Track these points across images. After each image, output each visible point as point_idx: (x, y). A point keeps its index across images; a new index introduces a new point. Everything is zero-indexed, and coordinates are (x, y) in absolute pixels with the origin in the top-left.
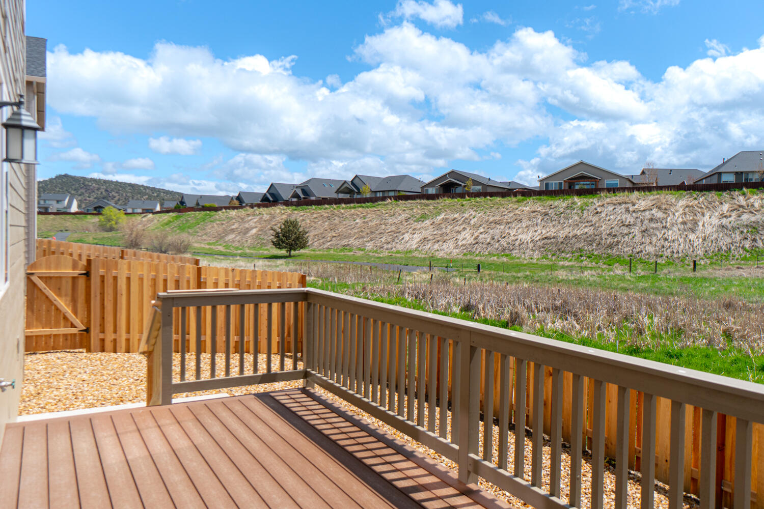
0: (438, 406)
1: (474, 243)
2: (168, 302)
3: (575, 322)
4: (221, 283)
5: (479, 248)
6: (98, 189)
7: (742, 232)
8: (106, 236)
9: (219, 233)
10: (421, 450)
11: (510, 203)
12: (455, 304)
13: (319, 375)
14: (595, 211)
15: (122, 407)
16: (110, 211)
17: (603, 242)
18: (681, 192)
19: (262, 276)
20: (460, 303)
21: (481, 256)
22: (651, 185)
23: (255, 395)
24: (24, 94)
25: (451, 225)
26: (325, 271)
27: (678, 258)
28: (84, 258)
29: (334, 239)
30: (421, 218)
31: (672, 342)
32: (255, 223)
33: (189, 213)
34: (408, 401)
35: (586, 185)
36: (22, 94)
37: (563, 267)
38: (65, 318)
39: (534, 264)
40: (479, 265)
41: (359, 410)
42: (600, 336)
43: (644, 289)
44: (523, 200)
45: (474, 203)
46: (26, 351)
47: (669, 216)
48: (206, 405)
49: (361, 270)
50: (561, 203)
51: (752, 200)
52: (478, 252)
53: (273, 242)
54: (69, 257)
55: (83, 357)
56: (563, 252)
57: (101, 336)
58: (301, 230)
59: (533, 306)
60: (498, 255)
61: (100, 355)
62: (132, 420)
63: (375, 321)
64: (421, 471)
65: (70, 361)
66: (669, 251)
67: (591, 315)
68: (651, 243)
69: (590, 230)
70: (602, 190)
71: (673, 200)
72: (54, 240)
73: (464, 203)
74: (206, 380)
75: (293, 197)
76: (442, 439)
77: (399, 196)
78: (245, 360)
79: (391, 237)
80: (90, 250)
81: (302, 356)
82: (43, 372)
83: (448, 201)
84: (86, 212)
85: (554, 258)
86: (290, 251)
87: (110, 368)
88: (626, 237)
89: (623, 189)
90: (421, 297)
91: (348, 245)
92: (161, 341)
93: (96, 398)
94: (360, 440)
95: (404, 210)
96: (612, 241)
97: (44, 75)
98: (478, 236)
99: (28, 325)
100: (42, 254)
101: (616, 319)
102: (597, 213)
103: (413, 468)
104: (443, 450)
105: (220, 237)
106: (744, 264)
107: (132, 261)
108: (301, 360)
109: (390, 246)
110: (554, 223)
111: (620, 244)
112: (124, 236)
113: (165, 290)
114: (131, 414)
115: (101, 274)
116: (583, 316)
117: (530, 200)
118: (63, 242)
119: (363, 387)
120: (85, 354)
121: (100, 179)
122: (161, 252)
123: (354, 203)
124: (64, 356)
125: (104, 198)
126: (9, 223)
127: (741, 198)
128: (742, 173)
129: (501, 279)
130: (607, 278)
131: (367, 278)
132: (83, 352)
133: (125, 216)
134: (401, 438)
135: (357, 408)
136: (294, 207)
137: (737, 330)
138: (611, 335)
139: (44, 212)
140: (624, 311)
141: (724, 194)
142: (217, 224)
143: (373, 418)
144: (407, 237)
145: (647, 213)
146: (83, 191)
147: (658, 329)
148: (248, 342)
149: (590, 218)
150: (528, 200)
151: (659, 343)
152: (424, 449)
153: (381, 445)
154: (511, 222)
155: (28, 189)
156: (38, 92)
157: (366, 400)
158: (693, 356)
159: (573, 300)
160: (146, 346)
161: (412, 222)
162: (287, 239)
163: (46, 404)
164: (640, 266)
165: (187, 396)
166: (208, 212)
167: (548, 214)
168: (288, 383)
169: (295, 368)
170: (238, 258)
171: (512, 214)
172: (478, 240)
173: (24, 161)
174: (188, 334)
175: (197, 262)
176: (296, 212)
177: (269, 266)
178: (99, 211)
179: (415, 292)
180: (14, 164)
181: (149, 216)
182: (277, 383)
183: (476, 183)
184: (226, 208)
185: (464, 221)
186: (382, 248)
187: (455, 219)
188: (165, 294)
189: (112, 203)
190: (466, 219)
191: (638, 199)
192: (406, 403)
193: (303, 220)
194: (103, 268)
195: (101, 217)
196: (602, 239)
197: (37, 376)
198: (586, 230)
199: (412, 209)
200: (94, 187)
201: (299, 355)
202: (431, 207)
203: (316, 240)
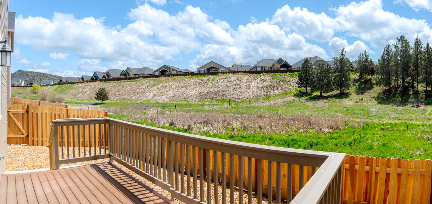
0: (162, 168)
1: (174, 96)
2: (56, 124)
3: (211, 127)
4: (76, 116)
5: (175, 98)
6: (31, 76)
7: (263, 89)
8: (34, 95)
9: (75, 94)
10: (156, 188)
11: (186, 78)
12: (167, 123)
13: (115, 156)
14: (217, 81)
15: (41, 170)
16: (35, 85)
17: (220, 94)
18: (245, 74)
19: (91, 112)
20: (169, 122)
21: (176, 101)
22: (236, 71)
23: (90, 165)
24: (7, 37)
25: (165, 88)
26: (116, 110)
27: (245, 99)
28: (26, 105)
29: (119, 95)
30: (153, 85)
31: (243, 132)
32: (89, 89)
33: (64, 85)
34: (150, 166)
35: (214, 71)
36: (6, 37)
37: (207, 105)
38: (20, 130)
39: (196, 104)
40: (176, 105)
41: (131, 171)
42: (220, 132)
43: (234, 112)
44: (192, 77)
45: (173, 79)
46: (8, 144)
47: (241, 83)
48: (72, 170)
49: (130, 109)
50: (205, 78)
51: (266, 77)
52: (175, 100)
53: (95, 97)
54: (21, 105)
55: (27, 148)
56: (206, 99)
57: (33, 139)
58: (106, 92)
59: (196, 122)
60: (183, 101)
61: (32, 147)
62: (45, 176)
63: (136, 132)
64: (156, 197)
65: (22, 149)
66: (242, 97)
67: (217, 124)
68: (236, 94)
69: (216, 89)
70: (219, 73)
71: (243, 77)
72: (16, 98)
73: (170, 79)
74: (72, 158)
75: (103, 77)
76: (164, 182)
77: (144, 76)
78: (86, 150)
79: (141, 94)
80: (28, 102)
81: (108, 148)
82: (13, 153)
83: (163, 78)
84: (27, 85)
85: (203, 101)
86: (102, 101)
87: (36, 153)
88: (228, 92)
89: (226, 72)
90: (154, 120)
91: (125, 98)
92: (54, 142)
93: (32, 166)
94: (132, 185)
95: (147, 82)
96: (223, 93)
97: (14, 29)
98: (175, 93)
99: (8, 133)
100: (12, 103)
101: (225, 125)
102: (218, 82)
103: (153, 196)
104: (165, 187)
105: (75, 95)
106: (265, 101)
107: (43, 107)
108: (108, 150)
109: (141, 98)
110: (203, 86)
111: (226, 95)
112: (40, 95)
113: (55, 119)
114: (45, 173)
115: (32, 112)
116: (214, 124)
117: (194, 77)
118: (20, 98)
119: (132, 160)
120: (27, 146)
121: (32, 72)
122: (54, 102)
123: (127, 80)
124: (20, 147)
125: (33, 79)
126: (2, 91)
127: (263, 76)
128: (263, 67)
129: (184, 111)
130: (222, 108)
131: (132, 112)
132: (26, 145)
133: (40, 87)
134: (148, 183)
135: (130, 170)
136: (103, 82)
137: (263, 126)
138: (223, 132)
139: (13, 86)
140: (228, 121)
141: (258, 75)
142: (74, 90)
143: (137, 174)
144: (148, 94)
145: (235, 82)
146: (26, 76)
147: (239, 127)
148: (87, 142)
149: (216, 84)
150: (193, 77)
151: (239, 133)
152: (157, 187)
153: (140, 186)
154: (187, 87)
155: (8, 77)
156: (12, 36)
157: (134, 166)
158: (250, 137)
159: (210, 118)
160: (49, 143)
161: (150, 87)
162: (101, 96)
163: (15, 167)
164: (233, 103)
165: (65, 166)
166: (71, 85)
167: (200, 83)
168: (103, 160)
169: (105, 153)
170: (82, 104)
171: (187, 83)
172: (175, 95)
173: (6, 65)
174: (64, 138)
175: (66, 107)
176: (104, 84)
177: (94, 108)
178: (31, 85)
179: (151, 118)
180: (3, 67)
181: (49, 87)
182: (98, 160)
183: (174, 70)
184: (77, 83)
185: (170, 87)
186: (138, 99)
187: (166, 86)
188: (55, 121)
189: (36, 81)
190: (170, 86)
191: (232, 76)
192: (149, 167)
193: (107, 87)
194: (33, 109)
195: (32, 87)
196: (220, 93)
197: (11, 155)
198: (214, 89)
199: (150, 82)
200: (30, 75)
201: (107, 147)
202: (157, 81)
203: (112, 96)
